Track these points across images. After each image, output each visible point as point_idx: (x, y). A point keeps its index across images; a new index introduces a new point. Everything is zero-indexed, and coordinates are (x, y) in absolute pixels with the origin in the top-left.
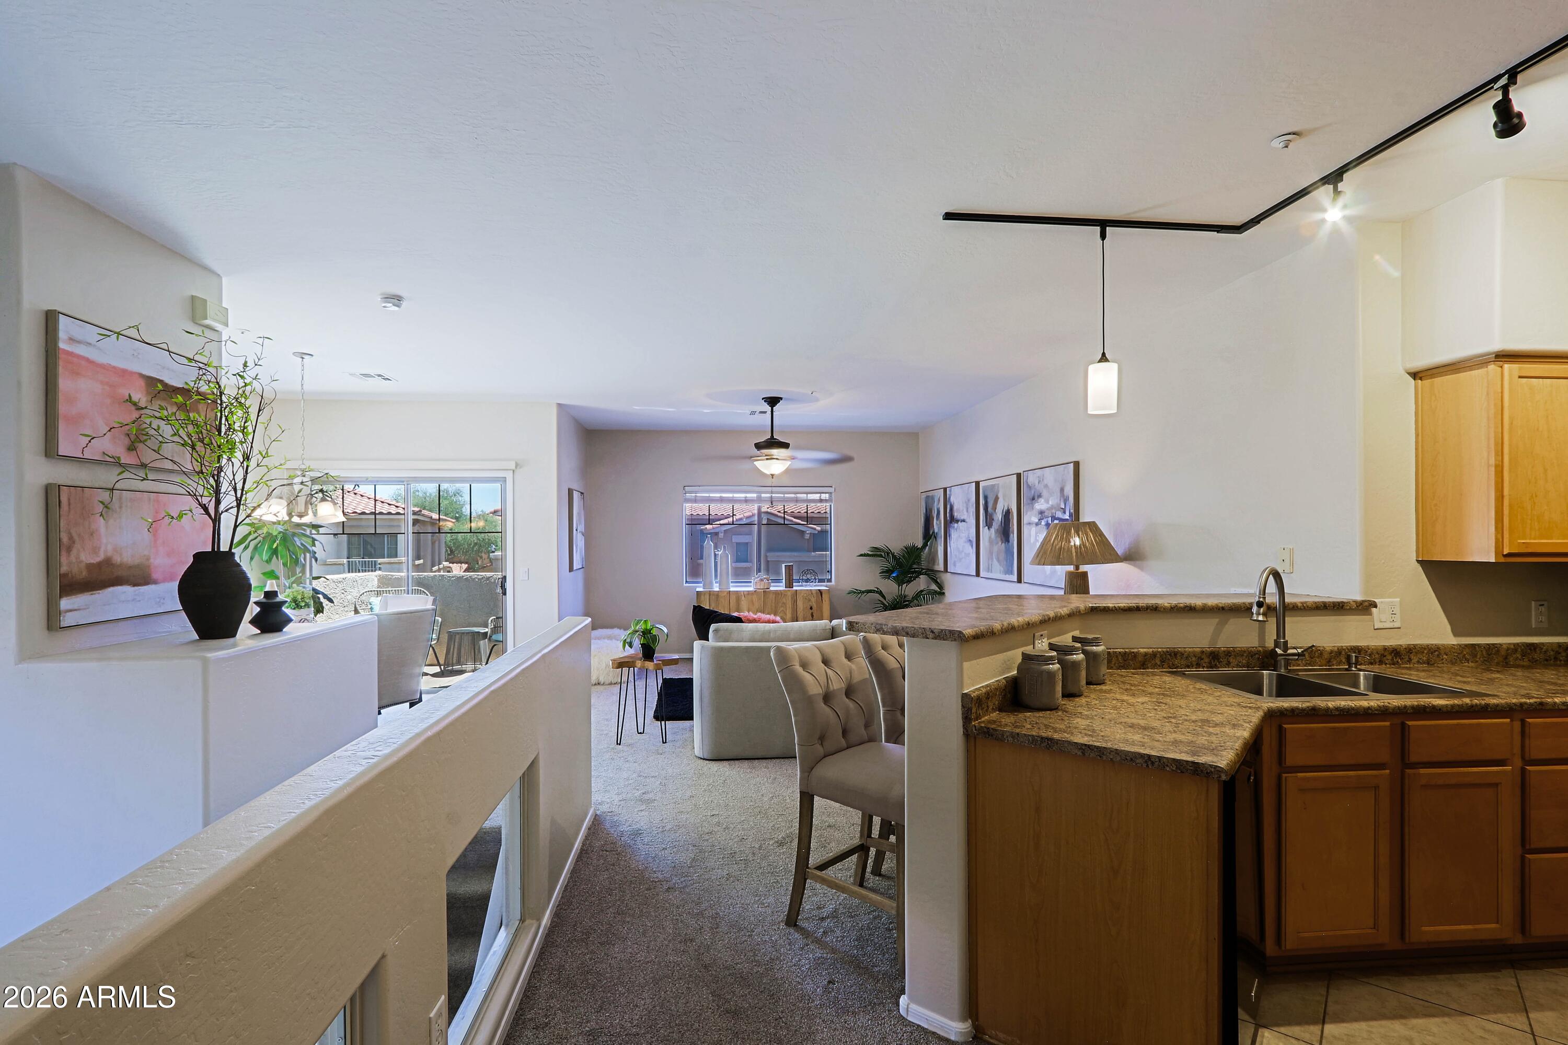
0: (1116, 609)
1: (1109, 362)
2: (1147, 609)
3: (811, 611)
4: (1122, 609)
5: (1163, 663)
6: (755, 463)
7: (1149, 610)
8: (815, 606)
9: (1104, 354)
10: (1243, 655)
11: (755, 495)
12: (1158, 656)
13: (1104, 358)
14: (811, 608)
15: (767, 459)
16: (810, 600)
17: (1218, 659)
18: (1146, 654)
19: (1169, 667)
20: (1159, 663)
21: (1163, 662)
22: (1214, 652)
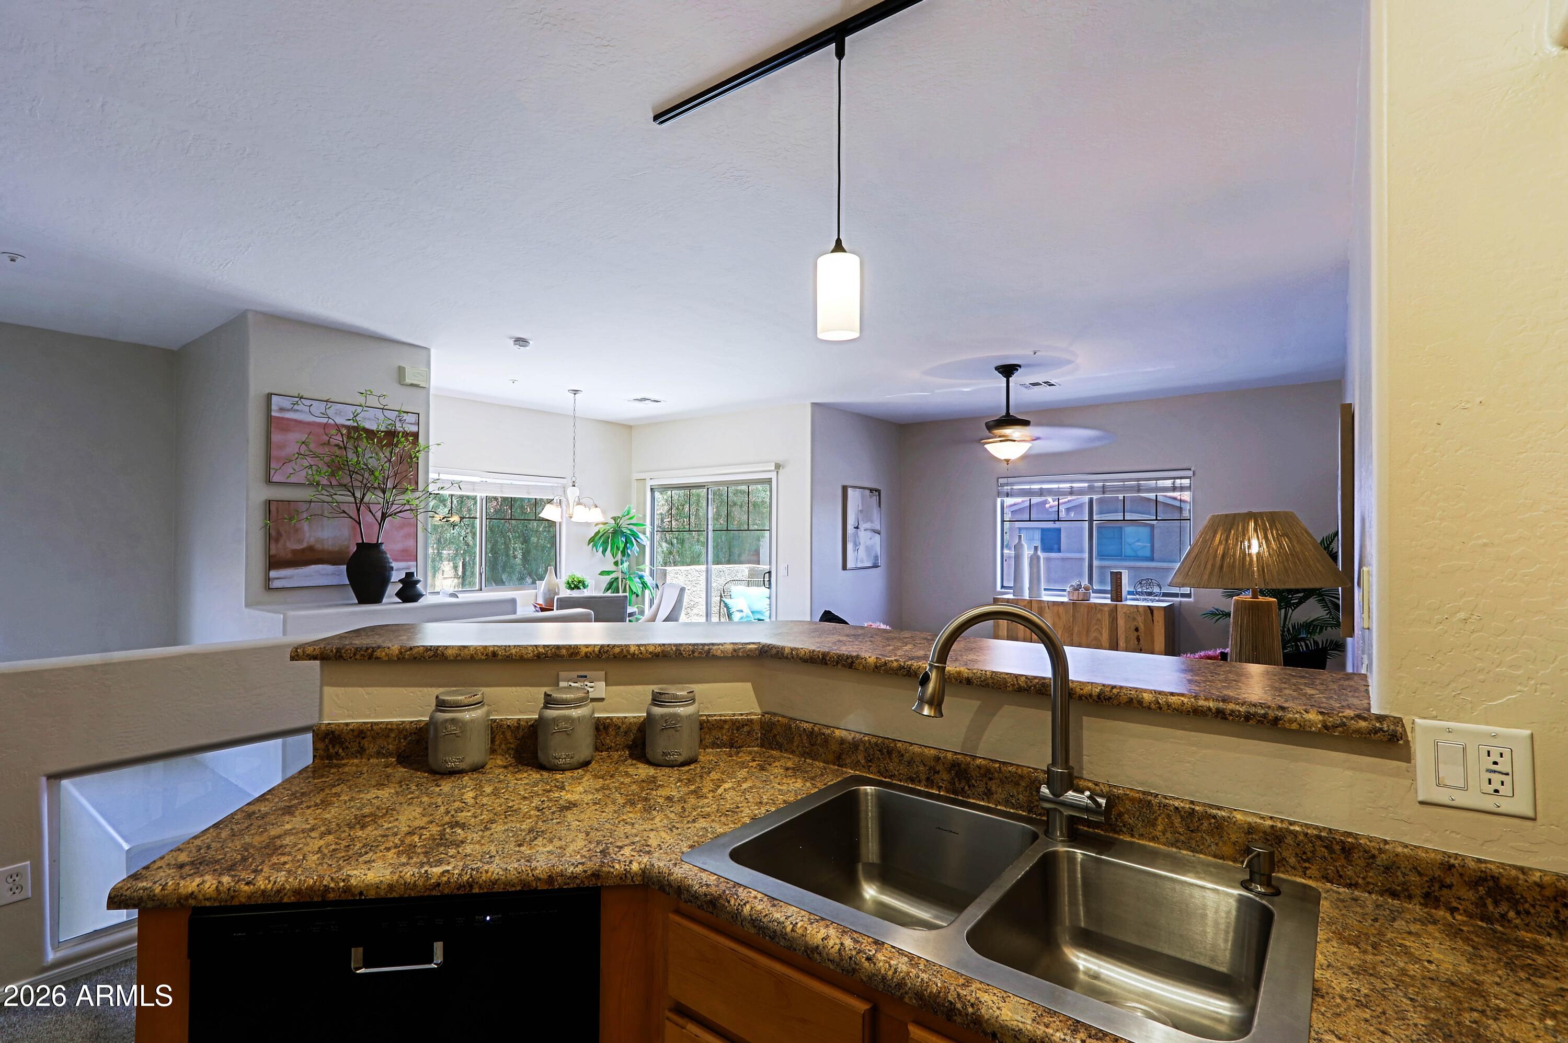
0: (793, 657)
1: (845, 251)
2: (837, 663)
3: (1136, 634)
4: (801, 659)
5: (870, 764)
6: (986, 446)
7: (839, 666)
8: (1142, 627)
9: (839, 241)
10: (1017, 784)
11: (1086, 485)
12: (861, 748)
13: (839, 247)
14: (1137, 630)
15: (1001, 441)
16: (1134, 619)
17: (968, 780)
18: (842, 741)
19: (878, 772)
20: (863, 761)
21: (870, 761)
22: (959, 765)
